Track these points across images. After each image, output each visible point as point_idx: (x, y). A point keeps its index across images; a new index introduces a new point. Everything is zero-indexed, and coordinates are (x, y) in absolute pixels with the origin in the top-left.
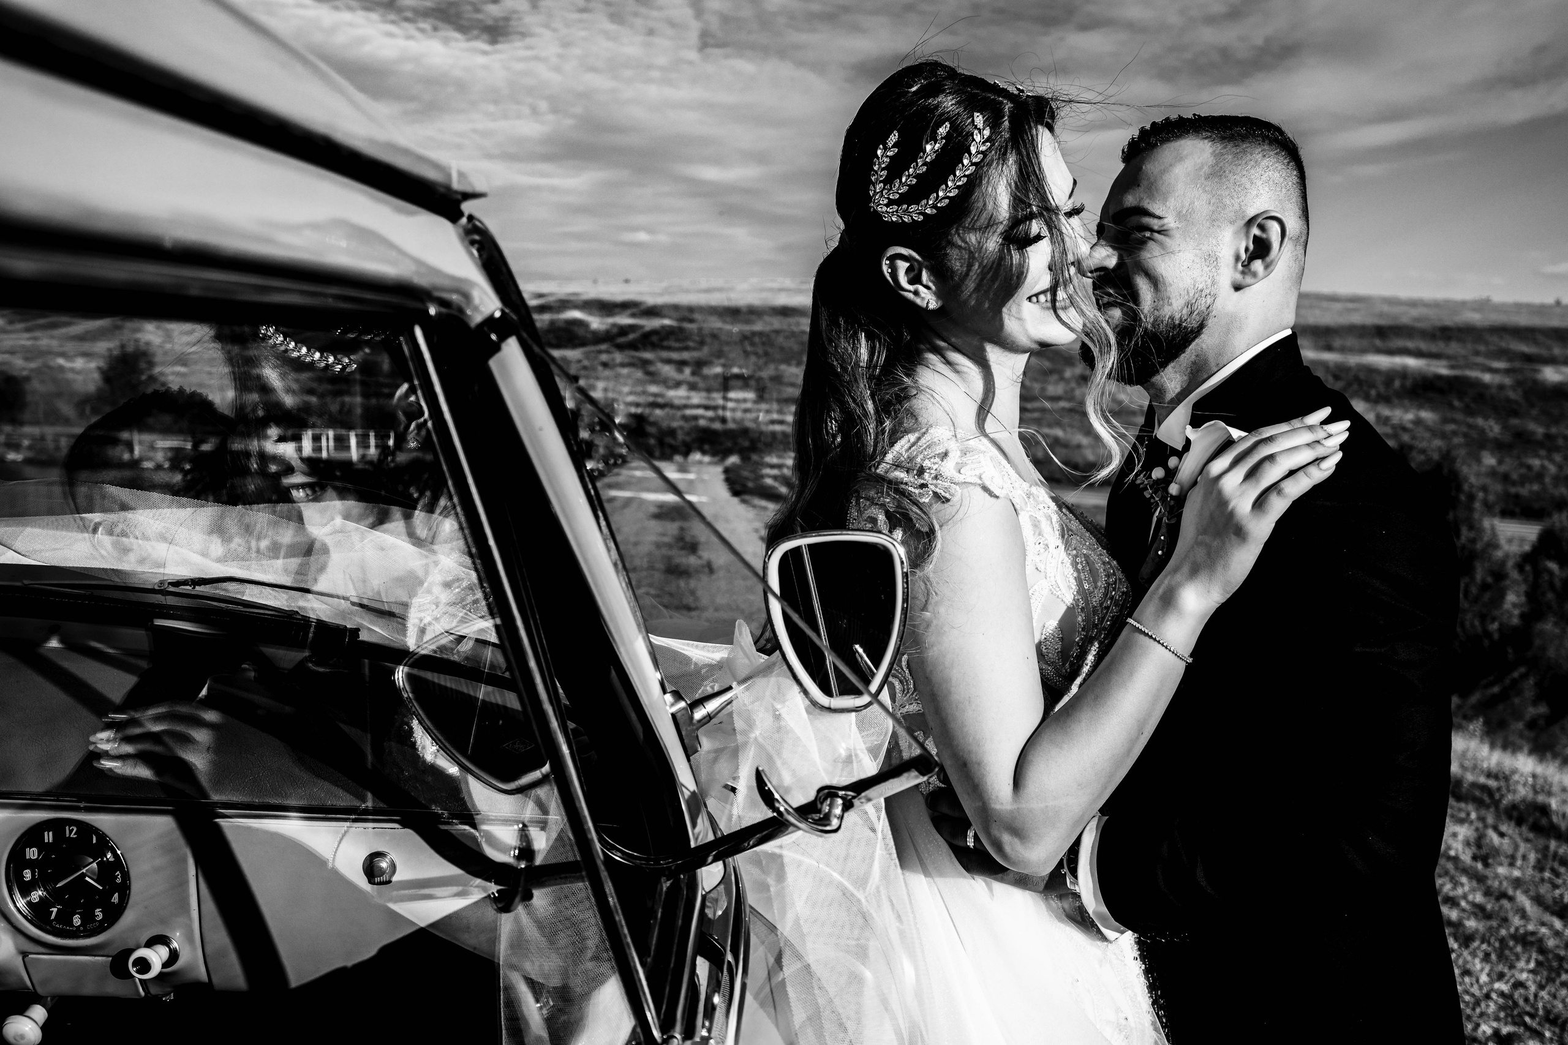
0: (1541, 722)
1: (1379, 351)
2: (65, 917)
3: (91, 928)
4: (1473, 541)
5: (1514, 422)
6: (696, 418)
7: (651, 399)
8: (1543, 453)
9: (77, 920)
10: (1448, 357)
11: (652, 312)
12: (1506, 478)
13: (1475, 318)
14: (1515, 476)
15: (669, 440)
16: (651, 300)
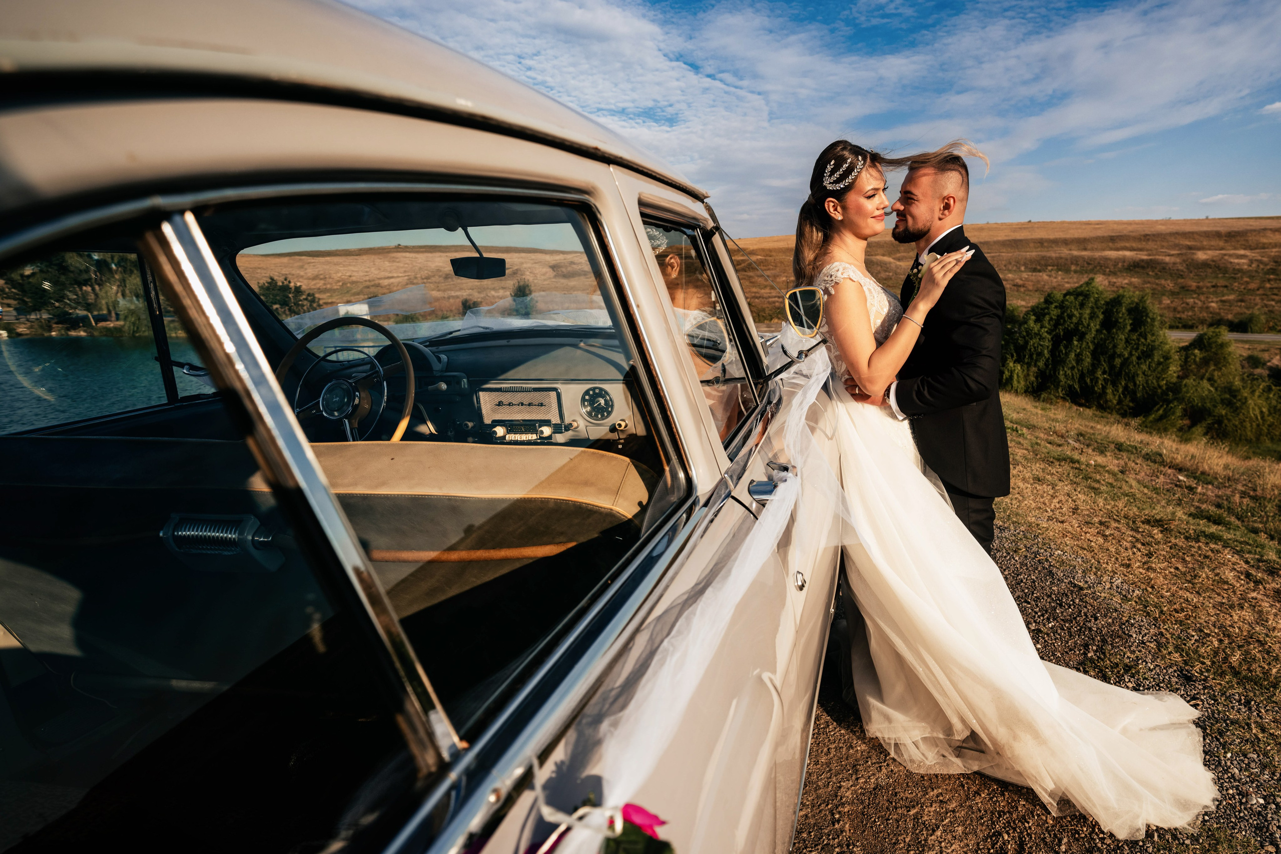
0: (1186, 428)
1: (1111, 249)
2: (596, 416)
3: (603, 418)
4: (1154, 341)
5: (1180, 281)
6: (774, 302)
7: (753, 295)
8: (1195, 296)
9: (600, 416)
10: (1147, 250)
11: (753, 253)
12: (1175, 309)
13: (1161, 228)
14: (1179, 308)
15: (762, 314)
16: (751, 248)
